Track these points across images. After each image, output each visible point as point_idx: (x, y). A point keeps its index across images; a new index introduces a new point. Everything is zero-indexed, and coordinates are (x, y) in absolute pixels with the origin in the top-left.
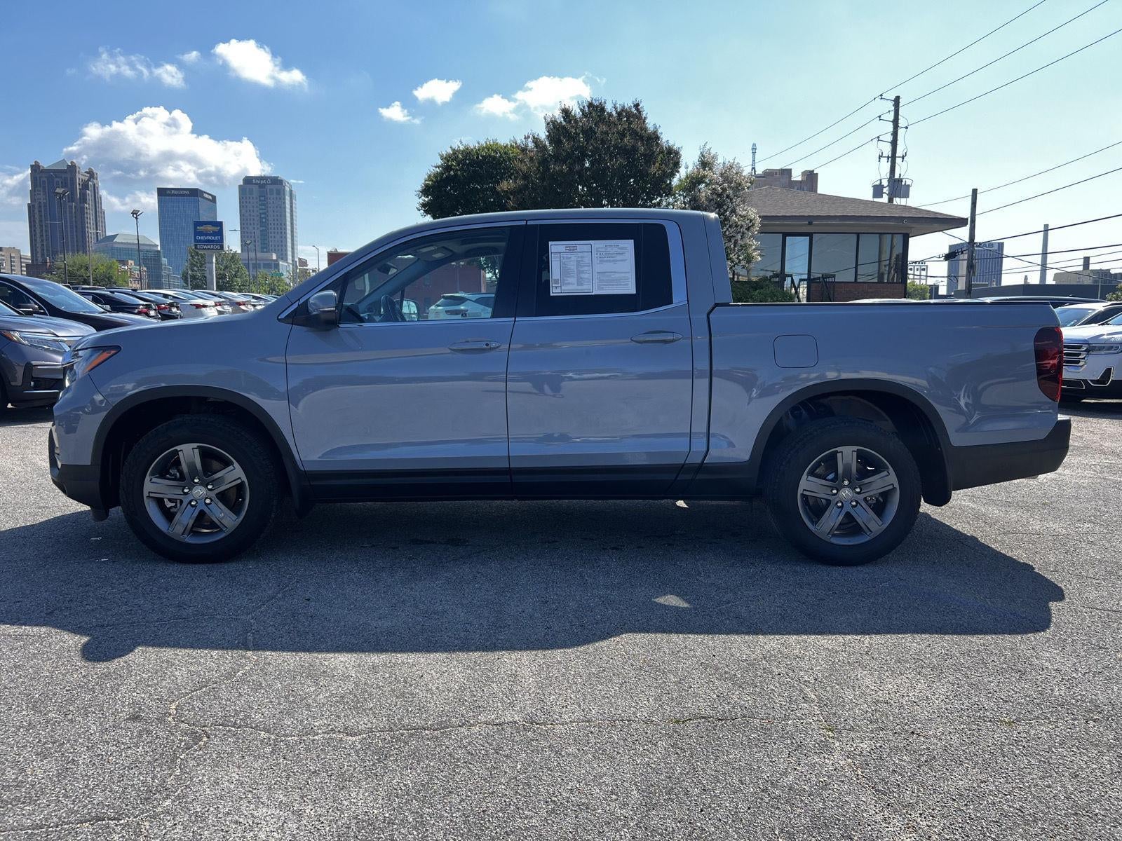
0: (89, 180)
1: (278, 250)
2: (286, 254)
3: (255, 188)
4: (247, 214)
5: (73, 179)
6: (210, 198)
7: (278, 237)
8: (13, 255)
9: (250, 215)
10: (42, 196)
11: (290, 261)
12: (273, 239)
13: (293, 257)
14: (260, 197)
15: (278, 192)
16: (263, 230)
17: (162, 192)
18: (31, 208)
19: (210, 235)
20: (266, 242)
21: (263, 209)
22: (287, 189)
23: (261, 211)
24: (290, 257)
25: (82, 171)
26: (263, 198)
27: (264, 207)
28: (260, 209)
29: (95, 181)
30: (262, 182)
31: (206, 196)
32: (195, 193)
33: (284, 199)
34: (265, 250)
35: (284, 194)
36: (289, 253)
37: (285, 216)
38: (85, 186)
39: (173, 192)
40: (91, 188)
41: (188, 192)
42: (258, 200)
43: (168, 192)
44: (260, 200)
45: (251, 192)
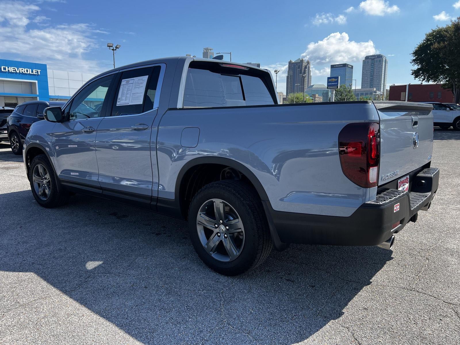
0: (307, 65)
1: (377, 86)
2: (381, 88)
3: (370, 61)
4: (365, 72)
5: (302, 65)
6: (351, 67)
7: (378, 81)
8: (281, 95)
9: (366, 73)
10: (291, 73)
11: (382, 91)
12: (375, 82)
13: (383, 89)
14: (372, 64)
15: (380, 61)
16: (371, 79)
17: (333, 67)
18: (288, 77)
19: (333, 82)
20: (372, 83)
21: (372, 69)
22: (384, 59)
23: (372, 70)
24: (382, 89)
25: (305, 62)
26: (372, 65)
27: (372, 68)
28: (371, 69)
29: (309, 65)
30: (373, 57)
31: (349, 66)
32: (345, 65)
33: (382, 64)
34: (371, 87)
35: (382, 62)
36: (382, 87)
37: (382, 71)
38: (306, 67)
39: (337, 66)
40: (307, 68)
41: (342, 66)
42: (370, 66)
43: (335, 66)
44: (371, 66)
45: (368, 62)
